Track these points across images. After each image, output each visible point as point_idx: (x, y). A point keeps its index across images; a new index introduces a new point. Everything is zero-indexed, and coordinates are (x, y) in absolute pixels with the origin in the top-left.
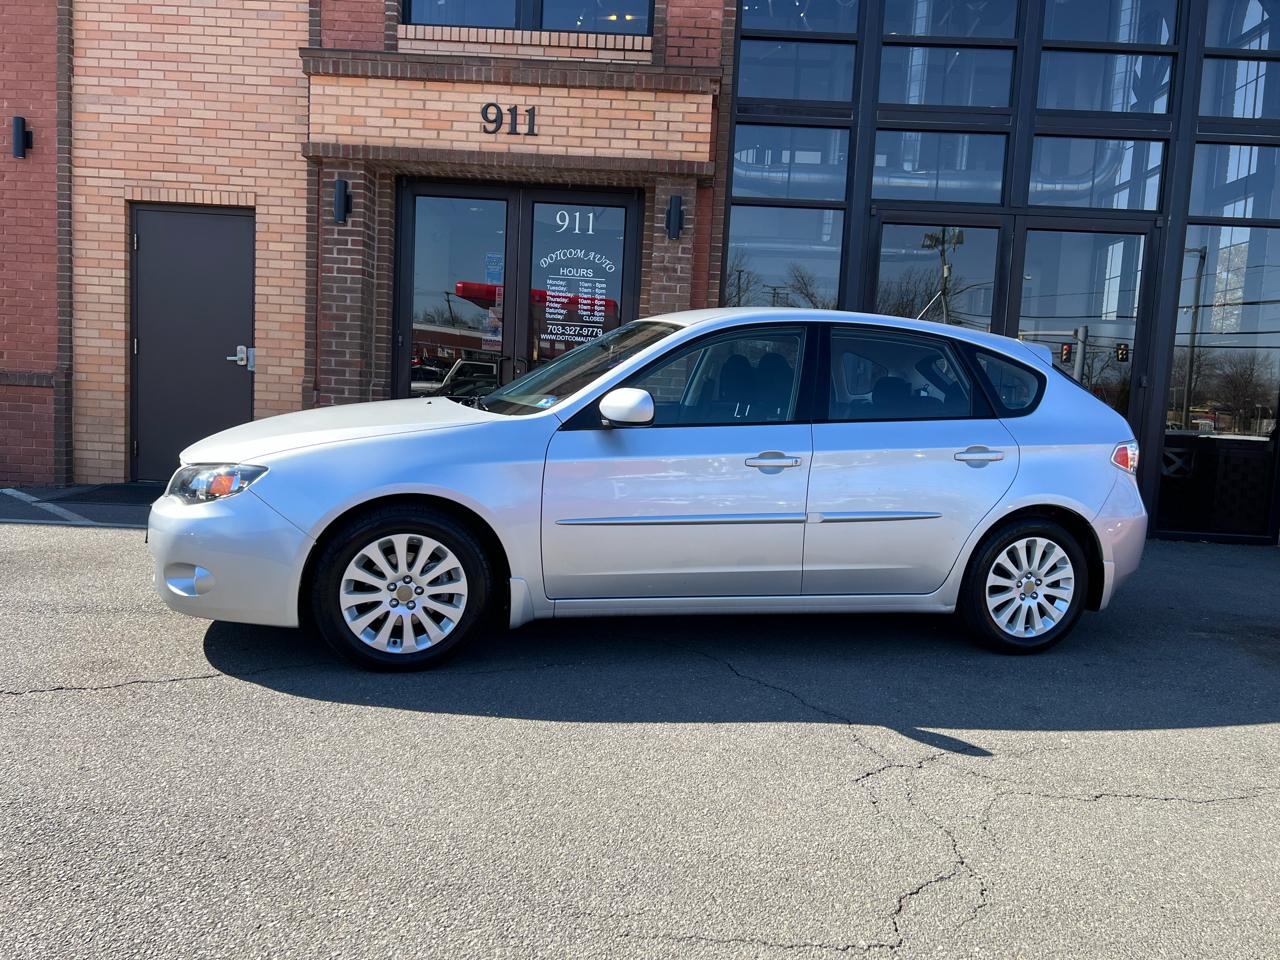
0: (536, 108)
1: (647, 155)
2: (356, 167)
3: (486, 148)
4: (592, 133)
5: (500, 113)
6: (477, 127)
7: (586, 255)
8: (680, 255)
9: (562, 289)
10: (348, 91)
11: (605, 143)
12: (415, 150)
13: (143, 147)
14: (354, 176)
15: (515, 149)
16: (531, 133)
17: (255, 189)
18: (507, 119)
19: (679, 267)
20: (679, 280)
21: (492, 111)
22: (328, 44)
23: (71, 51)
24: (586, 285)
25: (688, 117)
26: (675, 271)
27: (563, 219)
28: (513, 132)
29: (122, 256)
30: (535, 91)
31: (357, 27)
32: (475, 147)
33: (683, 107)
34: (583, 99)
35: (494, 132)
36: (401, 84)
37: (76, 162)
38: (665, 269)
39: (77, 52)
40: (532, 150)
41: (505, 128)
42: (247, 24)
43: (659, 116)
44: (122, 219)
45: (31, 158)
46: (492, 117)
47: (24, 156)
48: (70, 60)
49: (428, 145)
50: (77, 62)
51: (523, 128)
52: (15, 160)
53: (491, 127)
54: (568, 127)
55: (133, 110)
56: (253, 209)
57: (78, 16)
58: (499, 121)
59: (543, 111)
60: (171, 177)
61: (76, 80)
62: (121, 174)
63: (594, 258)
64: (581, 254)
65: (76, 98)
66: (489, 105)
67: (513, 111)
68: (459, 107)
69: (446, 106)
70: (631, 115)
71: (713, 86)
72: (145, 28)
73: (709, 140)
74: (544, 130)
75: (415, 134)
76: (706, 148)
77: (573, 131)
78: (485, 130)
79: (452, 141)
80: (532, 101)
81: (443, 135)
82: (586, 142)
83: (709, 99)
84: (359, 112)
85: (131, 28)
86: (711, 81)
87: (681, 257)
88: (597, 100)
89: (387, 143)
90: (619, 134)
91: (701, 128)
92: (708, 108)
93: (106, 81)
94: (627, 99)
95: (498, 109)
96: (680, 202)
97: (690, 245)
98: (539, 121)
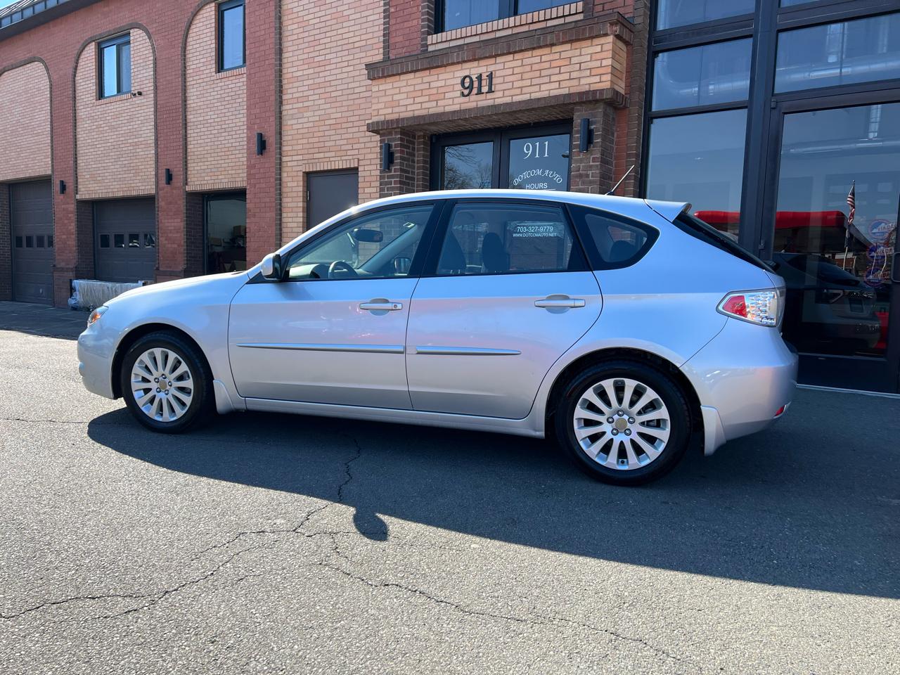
0: (494, 73)
1: (565, 91)
2: (396, 133)
3: (464, 107)
4: (528, 82)
5: (472, 81)
6: (459, 94)
7: (543, 173)
8: (591, 163)
10: (390, 86)
11: (537, 88)
12: (423, 117)
13: (311, 140)
14: (395, 140)
15: (481, 104)
16: (490, 91)
17: (359, 156)
18: (476, 84)
19: (590, 173)
20: (591, 183)
21: (467, 80)
22: (392, 57)
23: (281, 92)
25: (594, 57)
26: (587, 176)
27: (528, 148)
28: (480, 92)
29: (301, 204)
30: (492, 61)
31: (407, 43)
32: (456, 108)
33: (590, 50)
34: (522, 59)
35: (468, 95)
36: (418, 74)
37: (284, 154)
38: (580, 176)
39: (284, 92)
40: (490, 103)
41: (475, 91)
42: (356, 56)
43: (574, 60)
44: (301, 183)
45: (265, 154)
46: (467, 85)
47: (262, 154)
48: (281, 97)
49: (432, 111)
50: (284, 97)
51: (485, 89)
52: (258, 157)
53: (466, 92)
54: (513, 82)
55: (306, 120)
56: (357, 169)
57: (284, 71)
58: (471, 87)
59: (498, 74)
60: (321, 155)
61: (284, 107)
62: (300, 158)
63: (548, 174)
64: (539, 172)
65: (284, 118)
66: (465, 77)
67: (480, 78)
68: (449, 82)
69: (441, 83)
70: (554, 64)
71: (614, 28)
72: (311, 71)
73: (610, 70)
74: (498, 87)
75: (425, 105)
76: (608, 77)
77: (516, 84)
78: (463, 95)
79: (444, 106)
80: (491, 69)
81: (440, 103)
82: (525, 90)
83: (610, 39)
84: (396, 97)
85: (305, 72)
86: (612, 24)
87: (592, 165)
88: (532, 58)
89: (410, 114)
90: (546, 79)
91: (605, 63)
92: (610, 47)
93: (295, 106)
94: (551, 53)
95: (471, 79)
96: (587, 122)
97: (598, 155)
98: (495, 81)
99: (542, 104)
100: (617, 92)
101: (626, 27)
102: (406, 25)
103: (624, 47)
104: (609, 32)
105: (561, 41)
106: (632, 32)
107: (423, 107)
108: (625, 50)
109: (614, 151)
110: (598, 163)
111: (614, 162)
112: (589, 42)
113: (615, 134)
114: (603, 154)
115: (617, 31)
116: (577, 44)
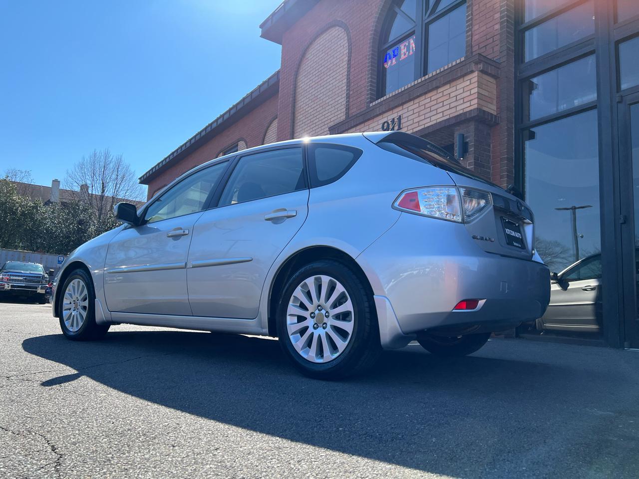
0: (401, 116)
1: (447, 118)
5: (388, 125)
16: (400, 129)
21: (386, 124)
25: (465, 89)
30: (400, 108)
33: (462, 85)
34: (419, 102)
43: (452, 95)
54: (413, 119)
58: (387, 129)
59: (404, 116)
67: (393, 121)
70: (439, 101)
71: (479, 66)
73: (476, 96)
74: (404, 125)
76: (476, 101)
77: (416, 120)
80: (400, 113)
82: (421, 123)
83: (476, 74)
86: (476, 64)
88: (424, 100)
90: (435, 113)
91: (473, 92)
92: (476, 79)
94: (437, 93)
95: (388, 123)
96: (463, 137)
97: (472, 161)
98: (402, 121)
100: (484, 111)
101: (490, 64)
102: (359, 100)
103: (492, 80)
104: (474, 69)
105: (442, 83)
106: (498, 68)
108: (495, 82)
109: (491, 158)
110: (473, 165)
111: (491, 167)
112: (461, 80)
113: (491, 146)
114: (476, 159)
115: (482, 67)
116: (454, 83)
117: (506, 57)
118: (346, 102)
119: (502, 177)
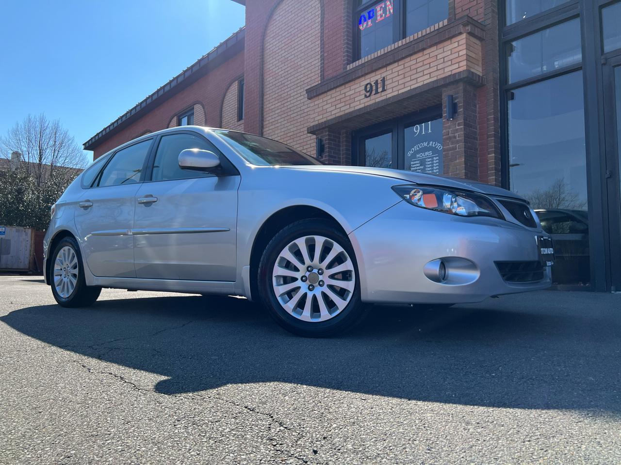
0: (385, 77)
1: (435, 79)
2: (325, 131)
3: (367, 104)
4: (409, 79)
5: (371, 86)
6: (363, 96)
7: (428, 144)
8: (457, 128)
9: (418, 165)
10: (321, 101)
11: (414, 81)
12: (341, 116)
14: (325, 136)
15: (377, 100)
16: (384, 90)
18: (374, 88)
19: (457, 135)
20: (458, 142)
21: (369, 86)
24: (429, 160)
25: (454, 51)
26: (455, 137)
27: (417, 129)
30: (384, 70)
32: (362, 106)
33: (450, 47)
34: (404, 64)
35: (369, 96)
36: (338, 89)
38: (450, 138)
39: (265, 120)
40: (384, 98)
41: (374, 92)
43: (439, 57)
46: (368, 89)
49: (347, 112)
51: (380, 90)
53: (368, 94)
54: (398, 81)
57: (265, 107)
58: (371, 91)
59: (388, 77)
63: (432, 144)
64: (425, 144)
66: (367, 84)
67: (376, 83)
68: (357, 90)
69: (352, 92)
70: (426, 62)
71: (467, 28)
72: (280, 104)
73: (465, 58)
74: (389, 87)
75: (343, 109)
76: (464, 63)
77: (401, 82)
78: (366, 97)
79: (354, 107)
80: (383, 75)
81: (352, 105)
82: (407, 85)
83: (464, 36)
84: (325, 107)
85: (276, 105)
86: (465, 25)
87: (458, 129)
88: (410, 62)
89: (334, 116)
90: (421, 74)
91: (461, 53)
92: (464, 41)
93: (271, 128)
94: (423, 55)
95: (371, 85)
96: (452, 98)
97: (462, 121)
98: (386, 83)
99: (418, 91)
100: (472, 72)
101: (477, 27)
102: (334, 62)
103: (478, 42)
104: (462, 31)
105: (429, 45)
106: (484, 31)
107: (341, 110)
108: (480, 44)
109: (478, 118)
110: (462, 127)
111: (478, 127)
112: (449, 42)
113: (477, 106)
114: (465, 119)
115: (469, 29)
116: (441, 45)
117: (491, 19)
118: (321, 64)
119: (489, 136)
